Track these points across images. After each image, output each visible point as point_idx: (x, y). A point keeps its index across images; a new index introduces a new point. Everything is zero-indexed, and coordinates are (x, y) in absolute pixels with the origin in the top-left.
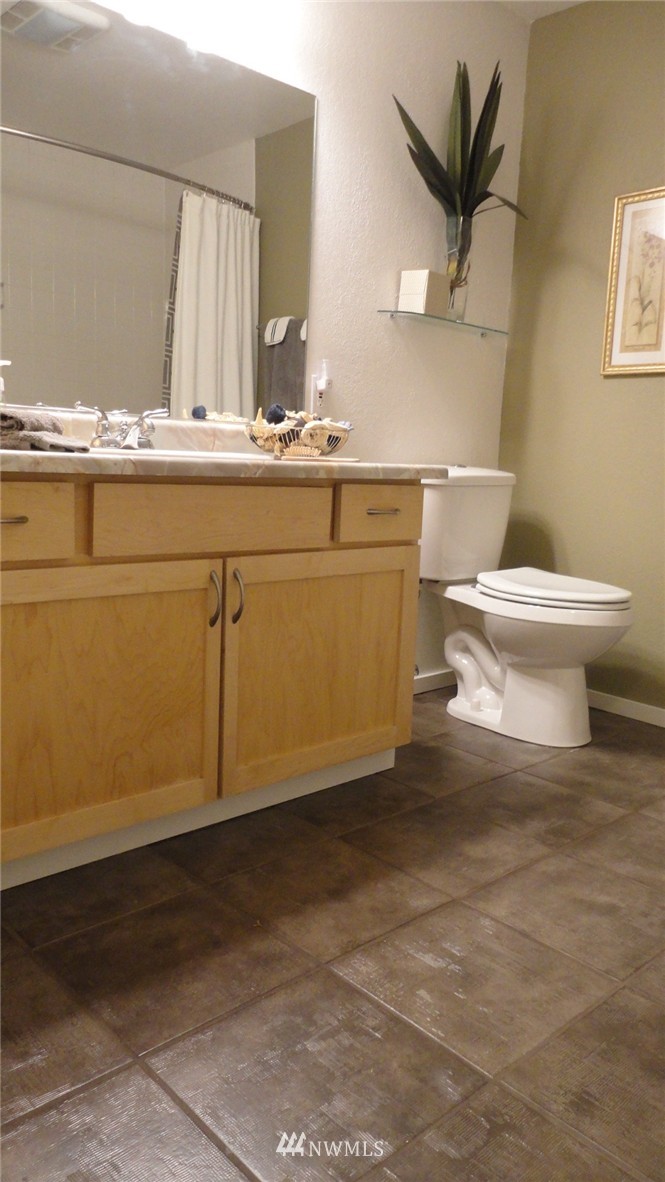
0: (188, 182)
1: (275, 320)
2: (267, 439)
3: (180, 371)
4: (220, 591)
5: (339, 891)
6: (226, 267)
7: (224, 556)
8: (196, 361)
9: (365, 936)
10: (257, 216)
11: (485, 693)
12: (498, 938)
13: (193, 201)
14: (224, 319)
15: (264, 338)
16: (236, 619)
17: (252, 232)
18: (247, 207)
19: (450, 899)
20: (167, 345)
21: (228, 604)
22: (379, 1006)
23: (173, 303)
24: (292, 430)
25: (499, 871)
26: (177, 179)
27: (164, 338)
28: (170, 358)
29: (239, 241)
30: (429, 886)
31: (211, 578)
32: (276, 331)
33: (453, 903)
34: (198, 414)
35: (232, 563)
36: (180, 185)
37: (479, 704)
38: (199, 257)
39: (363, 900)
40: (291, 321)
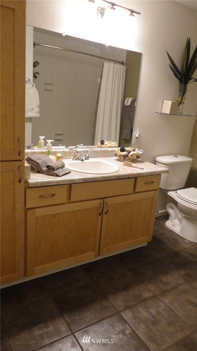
0: (105, 59)
1: (128, 98)
2: (119, 156)
3: (100, 113)
4: (102, 208)
5: (126, 288)
6: (115, 84)
7: (104, 198)
8: (105, 106)
9: (130, 304)
10: (125, 66)
11: (176, 221)
12: (164, 310)
13: (106, 65)
14: (113, 97)
15: (124, 103)
16: (106, 213)
17: (123, 71)
18: (122, 63)
19: (154, 295)
20: (97, 106)
21: (104, 210)
22: (130, 327)
23: (99, 94)
24: (126, 155)
25: (169, 287)
26: (102, 58)
27: (96, 103)
28: (97, 109)
29: (119, 74)
30: (149, 289)
31: (100, 204)
32: (128, 102)
33: (155, 297)
34: (102, 143)
35: (106, 200)
36: (103, 60)
37: (174, 225)
38: (107, 80)
39: (132, 292)
40: (133, 99)
